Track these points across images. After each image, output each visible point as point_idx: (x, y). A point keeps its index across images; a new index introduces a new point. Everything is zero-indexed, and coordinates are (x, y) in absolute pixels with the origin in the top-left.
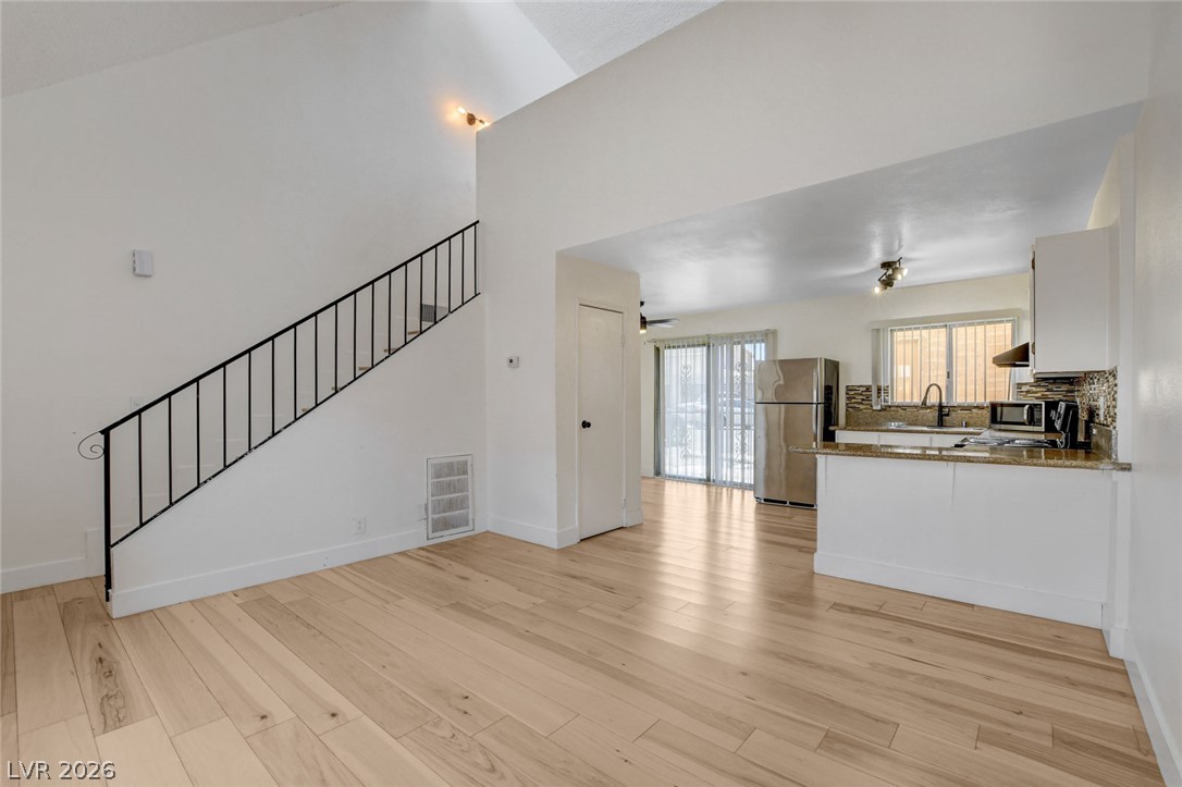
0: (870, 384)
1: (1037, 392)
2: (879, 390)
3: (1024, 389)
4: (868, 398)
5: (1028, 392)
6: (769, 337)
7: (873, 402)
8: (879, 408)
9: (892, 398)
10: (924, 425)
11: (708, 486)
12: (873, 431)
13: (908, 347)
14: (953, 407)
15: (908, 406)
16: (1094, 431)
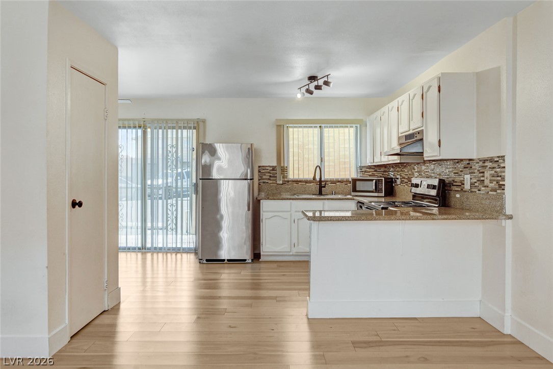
0: (276, 165)
1: (369, 172)
3: (363, 170)
4: (274, 175)
5: (365, 172)
6: (198, 125)
7: (277, 179)
8: (281, 182)
10: (310, 194)
11: (144, 254)
12: (287, 199)
14: (326, 181)
15: (300, 181)
16: (458, 196)
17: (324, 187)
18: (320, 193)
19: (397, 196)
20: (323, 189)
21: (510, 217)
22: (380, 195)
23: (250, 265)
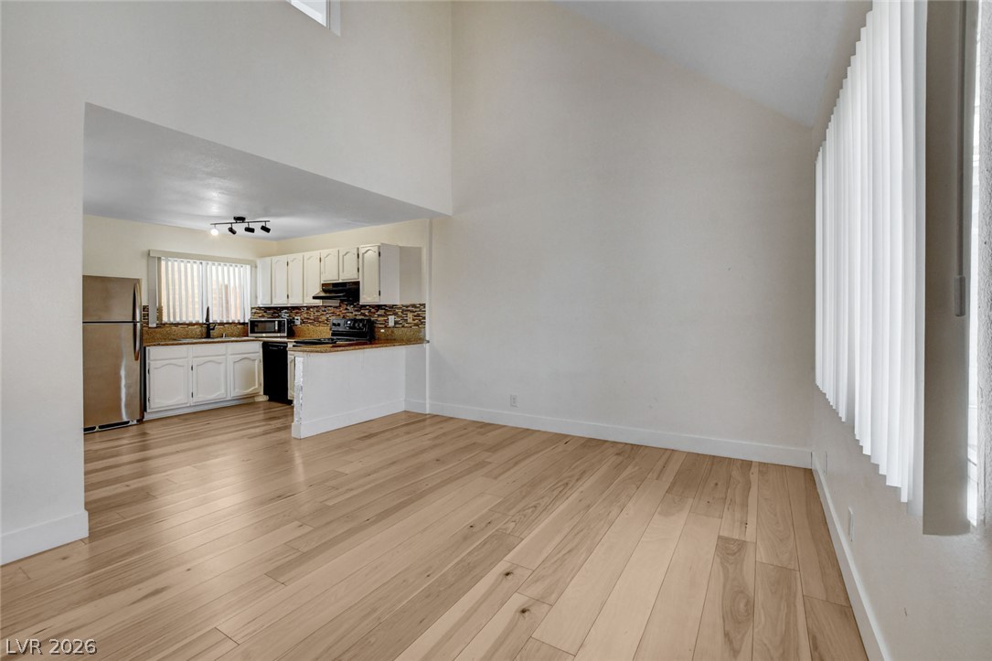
0: (147, 304)
7: (149, 321)
8: (155, 325)
14: (215, 324)
16: (382, 331)
17: (213, 329)
18: (208, 336)
19: (297, 334)
20: (211, 331)
21: (428, 342)
22: (282, 335)
23: (135, 427)
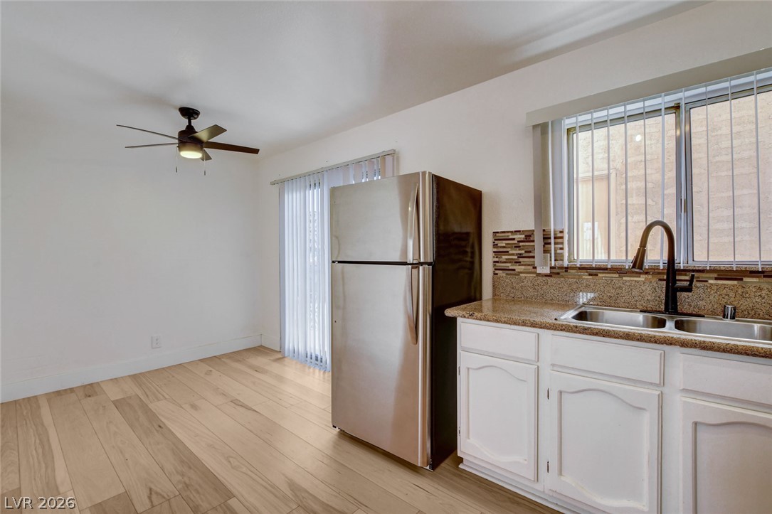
0: (532, 228)
2: (546, 238)
4: (529, 254)
7: (537, 261)
8: (547, 271)
9: (571, 252)
12: (524, 324)
13: (601, 187)
15: (604, 269)
17: (689, 289)
20: (682, 296)
